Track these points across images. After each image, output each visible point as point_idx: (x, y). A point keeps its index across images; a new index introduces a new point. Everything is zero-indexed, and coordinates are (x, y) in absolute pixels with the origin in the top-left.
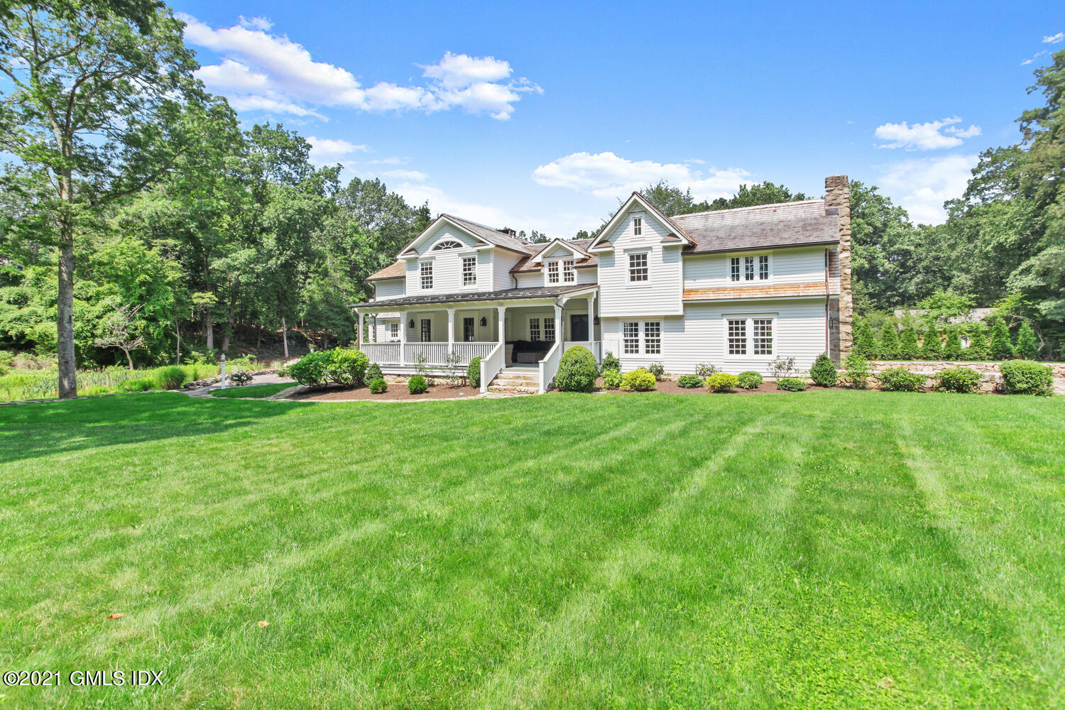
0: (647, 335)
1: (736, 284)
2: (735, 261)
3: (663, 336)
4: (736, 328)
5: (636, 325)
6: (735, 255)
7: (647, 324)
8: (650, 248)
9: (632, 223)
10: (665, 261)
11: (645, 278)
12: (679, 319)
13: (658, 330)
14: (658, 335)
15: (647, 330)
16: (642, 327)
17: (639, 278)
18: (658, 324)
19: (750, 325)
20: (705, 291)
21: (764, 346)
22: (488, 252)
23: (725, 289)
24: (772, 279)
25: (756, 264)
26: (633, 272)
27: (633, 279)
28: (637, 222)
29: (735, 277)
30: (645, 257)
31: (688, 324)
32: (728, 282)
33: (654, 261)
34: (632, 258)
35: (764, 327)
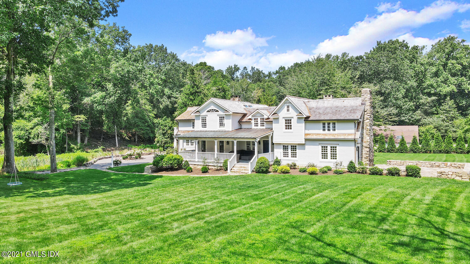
0: (292, 150)
1: (324, 132)
2: (324, 124)
3: (297, 151)
4: (324, 149)
5: (288, 146)
6: (324, 122)
7: (292, 146)
8: (293, 117)
9: (286, 107)
10: (298, 123)
11: (291, 128)
12: (304, 144)
13: (296, 149)
14: (296, 151)
15: (292, 148)
16: (290, 147)
17: (288, 128)
18: (296, 146)
19: (329, 148)
20: (313, 134)
21: (334, 156)
22: (229, 115)
23: (320, 134)
24: (337, 131)
25: (331, 125)
26: (286, 126)
27: (286, 128)
28: (288, 107)
29: (324, 130)
30: (290, 120)
31: (306, 147)
32: (321, 131)
33: (294, 122)
34: (286, 120)
35: (334, 149)
